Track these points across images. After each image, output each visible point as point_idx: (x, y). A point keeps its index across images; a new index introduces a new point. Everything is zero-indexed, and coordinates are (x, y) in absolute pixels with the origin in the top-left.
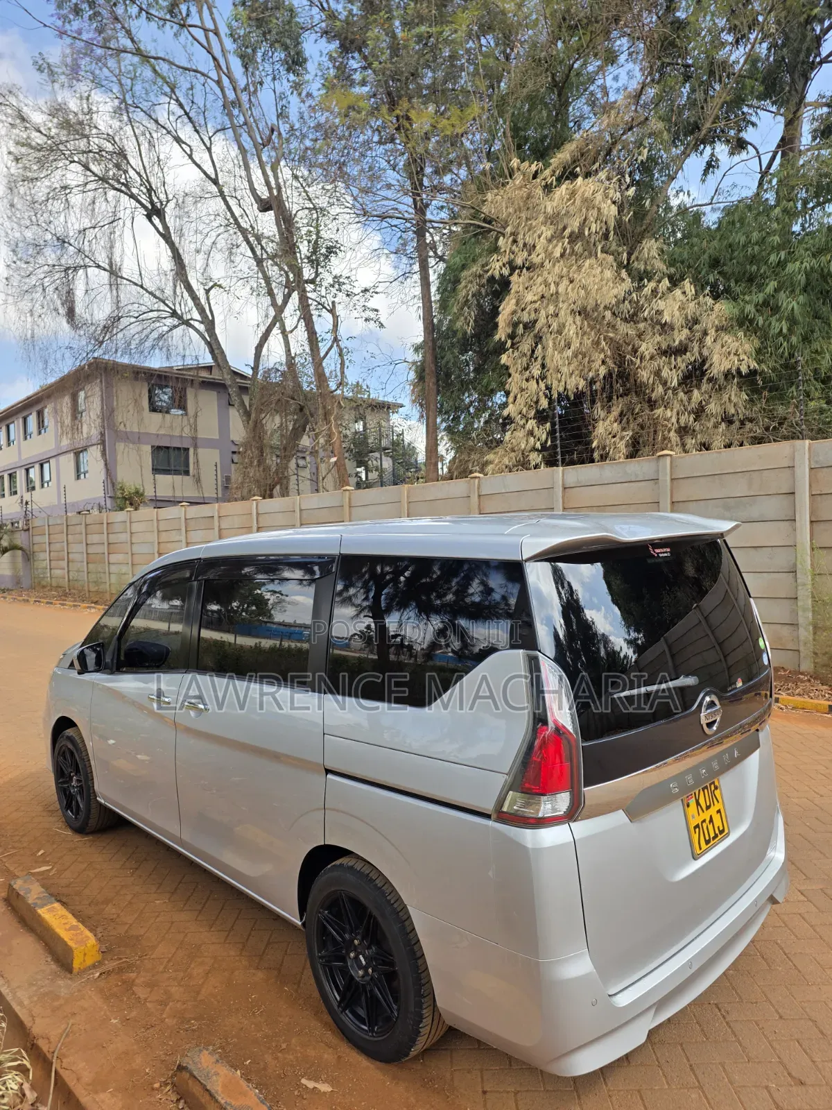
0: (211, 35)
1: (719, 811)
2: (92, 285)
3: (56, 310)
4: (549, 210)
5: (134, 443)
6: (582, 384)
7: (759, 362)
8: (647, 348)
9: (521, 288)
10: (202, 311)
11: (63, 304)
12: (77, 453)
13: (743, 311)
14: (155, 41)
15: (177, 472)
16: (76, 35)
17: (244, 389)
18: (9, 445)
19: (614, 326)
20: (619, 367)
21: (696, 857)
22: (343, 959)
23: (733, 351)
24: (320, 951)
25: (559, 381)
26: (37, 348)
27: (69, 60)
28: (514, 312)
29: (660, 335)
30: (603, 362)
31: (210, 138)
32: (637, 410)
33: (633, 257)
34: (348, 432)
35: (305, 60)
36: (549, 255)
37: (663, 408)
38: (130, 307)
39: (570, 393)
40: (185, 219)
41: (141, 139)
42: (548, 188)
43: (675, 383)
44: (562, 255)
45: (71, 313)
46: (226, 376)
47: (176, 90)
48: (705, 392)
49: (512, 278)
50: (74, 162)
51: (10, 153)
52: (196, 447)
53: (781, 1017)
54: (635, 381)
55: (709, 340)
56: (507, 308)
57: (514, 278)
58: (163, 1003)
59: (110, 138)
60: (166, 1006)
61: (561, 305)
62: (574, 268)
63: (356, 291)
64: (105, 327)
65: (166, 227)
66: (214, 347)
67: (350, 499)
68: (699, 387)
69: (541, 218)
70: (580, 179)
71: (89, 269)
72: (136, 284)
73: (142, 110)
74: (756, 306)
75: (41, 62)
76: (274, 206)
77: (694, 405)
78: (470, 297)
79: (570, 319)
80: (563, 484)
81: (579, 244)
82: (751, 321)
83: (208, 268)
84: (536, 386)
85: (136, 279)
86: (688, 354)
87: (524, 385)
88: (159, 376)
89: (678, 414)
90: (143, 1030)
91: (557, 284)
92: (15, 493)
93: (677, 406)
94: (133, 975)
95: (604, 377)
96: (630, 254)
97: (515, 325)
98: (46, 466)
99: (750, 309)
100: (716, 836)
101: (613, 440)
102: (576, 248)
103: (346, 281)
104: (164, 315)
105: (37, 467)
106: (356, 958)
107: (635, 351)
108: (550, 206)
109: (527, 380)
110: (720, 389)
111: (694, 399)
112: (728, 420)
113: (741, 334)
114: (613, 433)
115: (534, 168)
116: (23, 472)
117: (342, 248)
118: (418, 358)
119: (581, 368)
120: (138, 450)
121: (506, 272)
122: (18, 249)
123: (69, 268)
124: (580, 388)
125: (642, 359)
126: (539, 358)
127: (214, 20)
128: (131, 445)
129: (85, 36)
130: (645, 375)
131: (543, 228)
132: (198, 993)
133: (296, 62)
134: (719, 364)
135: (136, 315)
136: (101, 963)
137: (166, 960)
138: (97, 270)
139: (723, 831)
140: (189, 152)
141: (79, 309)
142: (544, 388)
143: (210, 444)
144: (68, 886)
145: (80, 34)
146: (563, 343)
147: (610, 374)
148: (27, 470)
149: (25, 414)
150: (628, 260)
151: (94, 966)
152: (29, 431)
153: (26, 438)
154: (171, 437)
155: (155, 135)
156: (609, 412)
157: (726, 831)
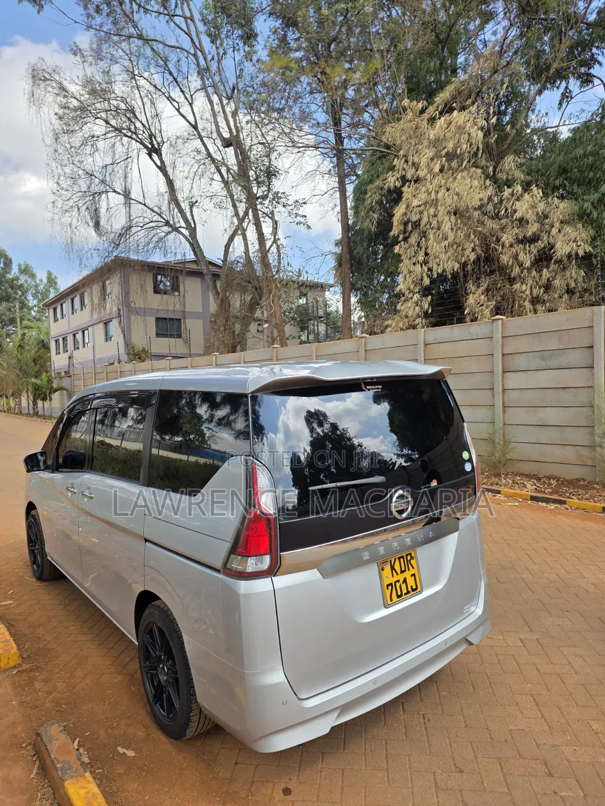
0: (189, 21)
1: (413, 575)
2: (111, 205)
3: (87, 223)
4: (432, 136)
5: (141, 315)
6: (457, 266)
7: (594, 247)
8: (507, 238)
9: (410, 196)
10: (186, 221)
11: (91, 219)
12: (106, 324)
13: (582, 208)
14: (154, 28)
15: (171, 336)
16: (98, 28)
17: (216, 276)
18: (63, 318)
19: (483, 222)
20: (485, 253)
21: (386, 606)
22: (156, 669)
23: (573, 238)
24: (145, 663)
25: (438, 265)
26: (75, 250)
27: (95, 46)
28: (405, 214)
29: (518, 228)
30: (473, 250)
31: (192, 96)
32: (499, 286)
33: (498, 170)
34: (293, 306)
35: (256, 35)
36: (430, 171)
37: (520, 283)
38: (137, 220)
39: (448, 273)
40: (177, 155)
41: (145, 100)
42: (432, 120)
43: (528, 264)
44: (441, 170)
45: (97, 225)
46: (203, 267)
47: (168, 63)
48: (553, 271)
49: (403, 189)
50: (98, 118)
51: (56, 114)
52: (184, 318)
53: (466, 726)
54: (499, 263)
55: (554, 231)
56: (399, 211)
57: (405, 189)
58: (49, 693)
59: (124, 100)
60: (50, 695)
61: (439, 208)
62: (451, 179)
63: (290, 202)
64: (120, 234)
65: (162, 162)
66: (195, 246)
67: (277, 354)
68: (548, 267)
69: (426, 143)
70: (455, 112)
71: (109, 193)
72: (140, 203)
73: (145, 78)
74: (593, 203)
75: (75, 49)
76: (234, 143)
77: (544, 280)
78: (374, 204)
79: (447, 218)
80: (424, 342)
81: (456, 161)
82: (588, 215)
83: (193, 190)
84: (420, 269)
85: (141, 199)
86: (540, 242)
87: (412, 268)
88: (159, 268)
89: (531, 288)
90: (30, 709)
91: (437, 192)
92: (67, 351)
93: (530, 282)
94: (37, 674)
95: (474, 261)
96: (495, 168)
97: (406, 224)
98: (86, 332)
99: (587, 205)
100: (408, 592)
101: (481, 308)
102: (453, 164)
103: (282, 196)
104: (161, 224)
105: (80, 333)
106: (163, 668)
107: (498, 240)
108: (432, 134)
109: (414, 264)
110: (564, 268)
111: (544, 276)
112: (570, 291)
113: (580, 225)
114: (481, 303)
115: (420, 105)
116: (72, 336)
117: (280, 172)
118: (338, 250)
119: (456, 254)
120: (145, 321)
121: (398, 184)
122: (60, 182)
123: (96, 193)
124: (455, 269)
125: (503, 246)
126: (423, 248)
127: (190, 10)
128: (139, 317)
129: (105, 29)
130: (505, 259)
131: (427, 150)
132: (74, 688)
133: (249, 37)
134: (562, 249)
135: (141, 225)
136: (20, 665)
137: (62, 665)
138: (114, 194)
139: (416, 589)
140: (177, 107)
141: (103, 222)
142: (426, 270)
143: (195, 315)
144: (19, 615)
145: (101, 26)
146: (441, 236)
147: (478, 258)
148: (74, 335)
149: (72, 296)
150: (494, 171)
151: (15, 667)
152: (75, 309)
153: (73, 313)
154: (167, 310)
155: (154, 96)
156: (478, 287)
157: (419, 589)
